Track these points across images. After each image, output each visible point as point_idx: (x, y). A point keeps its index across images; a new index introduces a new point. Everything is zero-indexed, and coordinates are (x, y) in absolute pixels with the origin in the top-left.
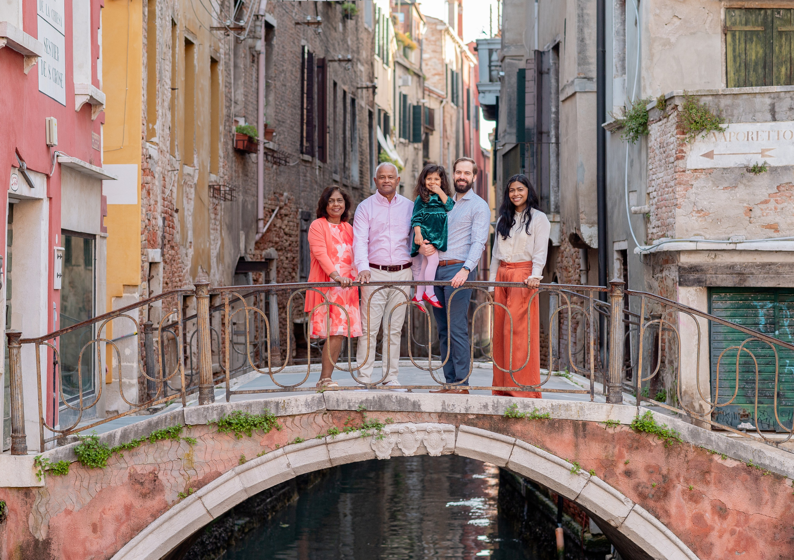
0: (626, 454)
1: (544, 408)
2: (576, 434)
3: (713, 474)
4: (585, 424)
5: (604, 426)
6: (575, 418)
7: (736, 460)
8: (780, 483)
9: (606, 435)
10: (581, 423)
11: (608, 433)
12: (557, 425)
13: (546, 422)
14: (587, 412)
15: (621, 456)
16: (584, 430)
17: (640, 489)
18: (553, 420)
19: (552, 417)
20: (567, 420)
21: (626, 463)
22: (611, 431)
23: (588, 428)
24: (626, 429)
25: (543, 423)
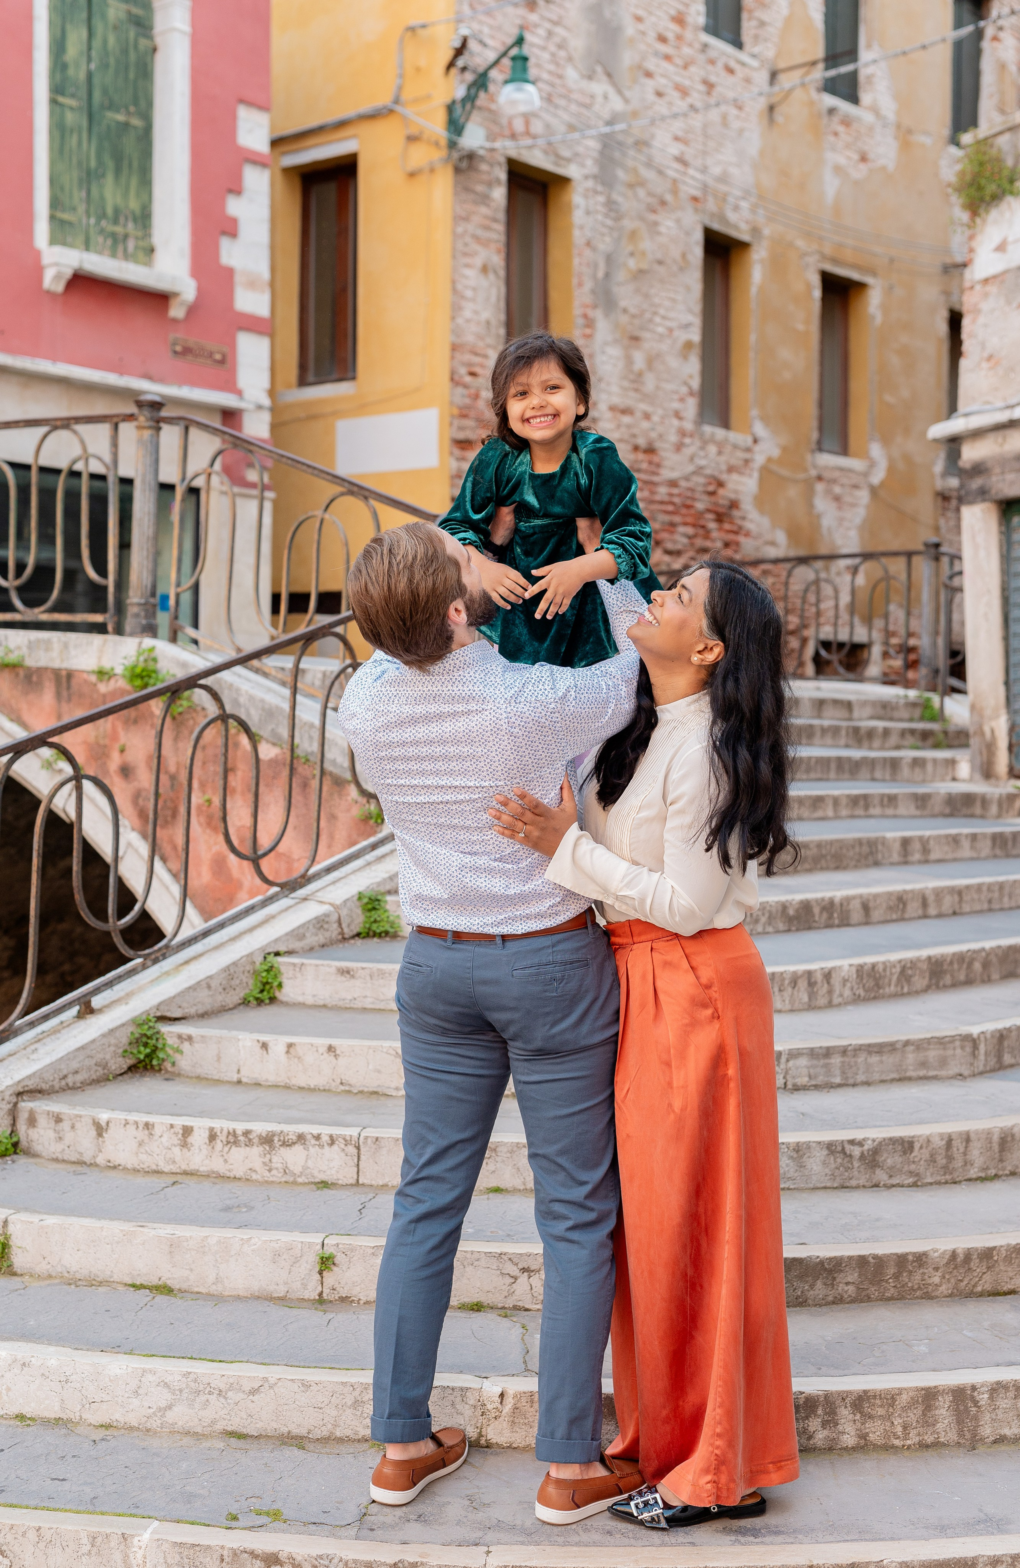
0: (122, 733)
1: (19, 648)
2: (58, 695)
3: (239, 773)
4: (70, 675)
5: (93, 678)
6: (56, 664)
7: (274, 744)
8: (340, 795)
9: (95, 696)
10: (64, 673)
11: (97, 691)
12: (34, 678)
13: (22, 673)
14: (73, 652)
15: (114, 737)
16: (69, 687)
17: (141, 801)
18: (29, 668)
19: (30, 662)
20: (46, 669)
21: (122, 751)
22: (103, 688)
23: (74, 682)
24: (122, 683)
25: (17, 675)
